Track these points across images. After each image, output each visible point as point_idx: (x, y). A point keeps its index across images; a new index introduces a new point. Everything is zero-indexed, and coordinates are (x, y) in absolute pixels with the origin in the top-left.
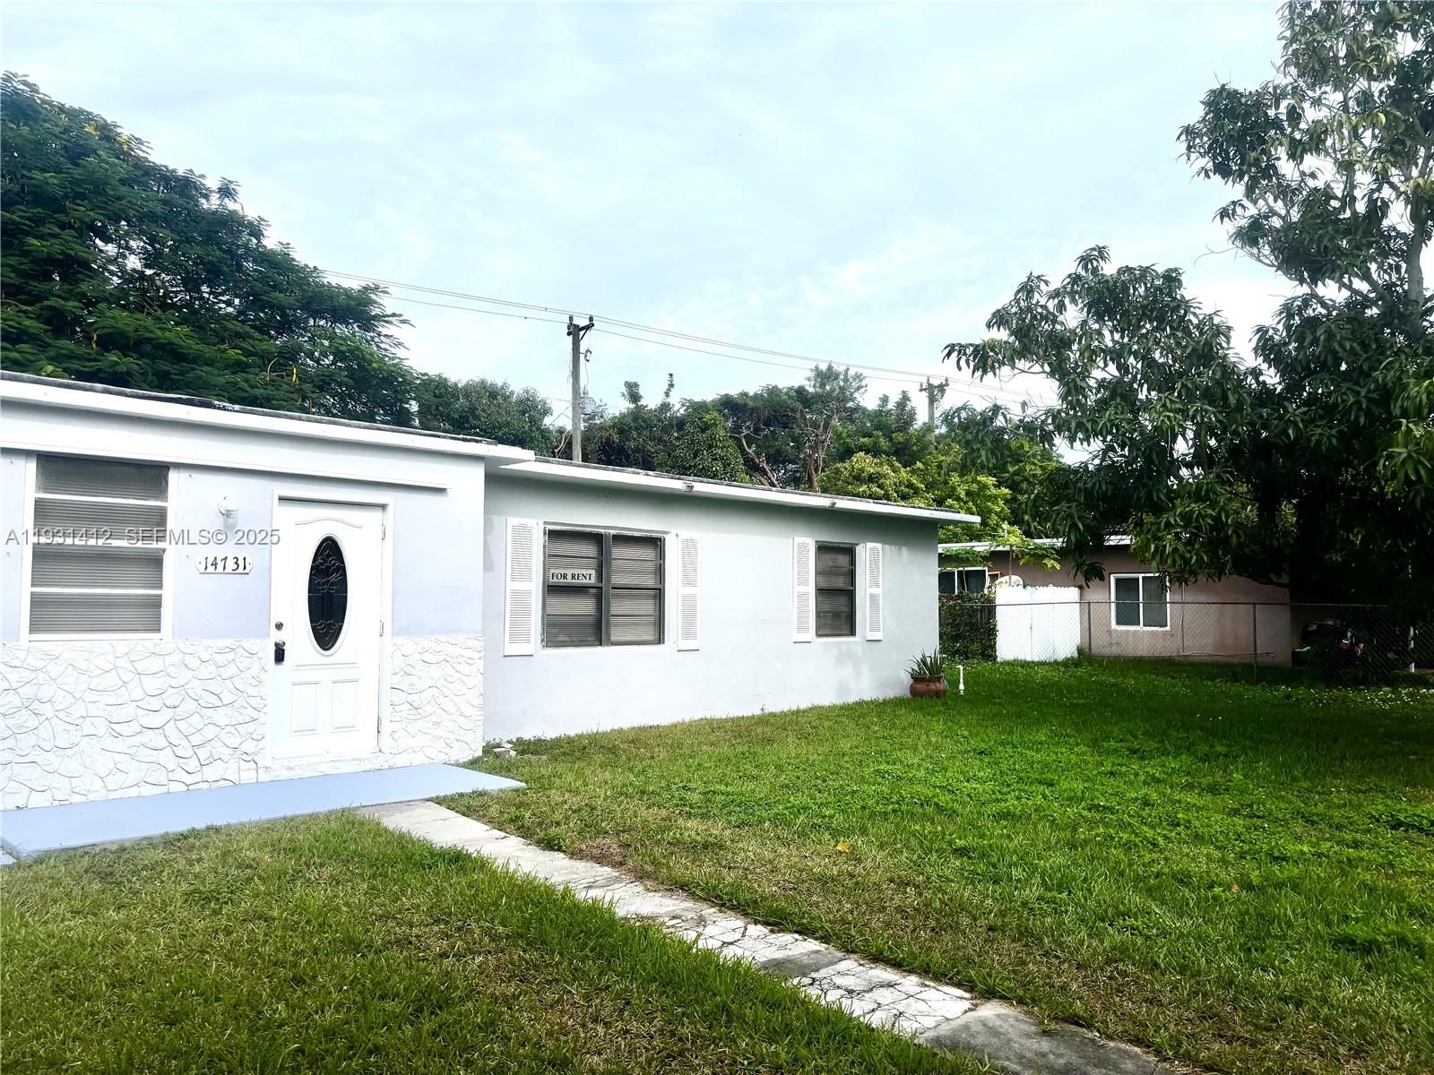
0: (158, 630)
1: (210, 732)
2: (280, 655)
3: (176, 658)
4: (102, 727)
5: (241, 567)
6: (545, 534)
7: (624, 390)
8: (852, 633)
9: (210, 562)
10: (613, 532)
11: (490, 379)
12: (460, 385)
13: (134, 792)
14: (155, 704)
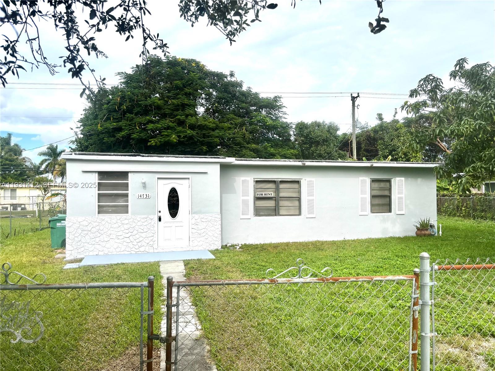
0: (128, 213)
1: (141, 239)
2: (160, 219)
3: (131, 220)
4: (114, 237)
5: (147, 197)
6: (254, 182)
7: (377, 116)
8: (390, 211)
9: (139, 195)
10: (280, 180)
11: (318, 121)
12: (308, 124)
13: (123, 253)
14: (127, 231)
